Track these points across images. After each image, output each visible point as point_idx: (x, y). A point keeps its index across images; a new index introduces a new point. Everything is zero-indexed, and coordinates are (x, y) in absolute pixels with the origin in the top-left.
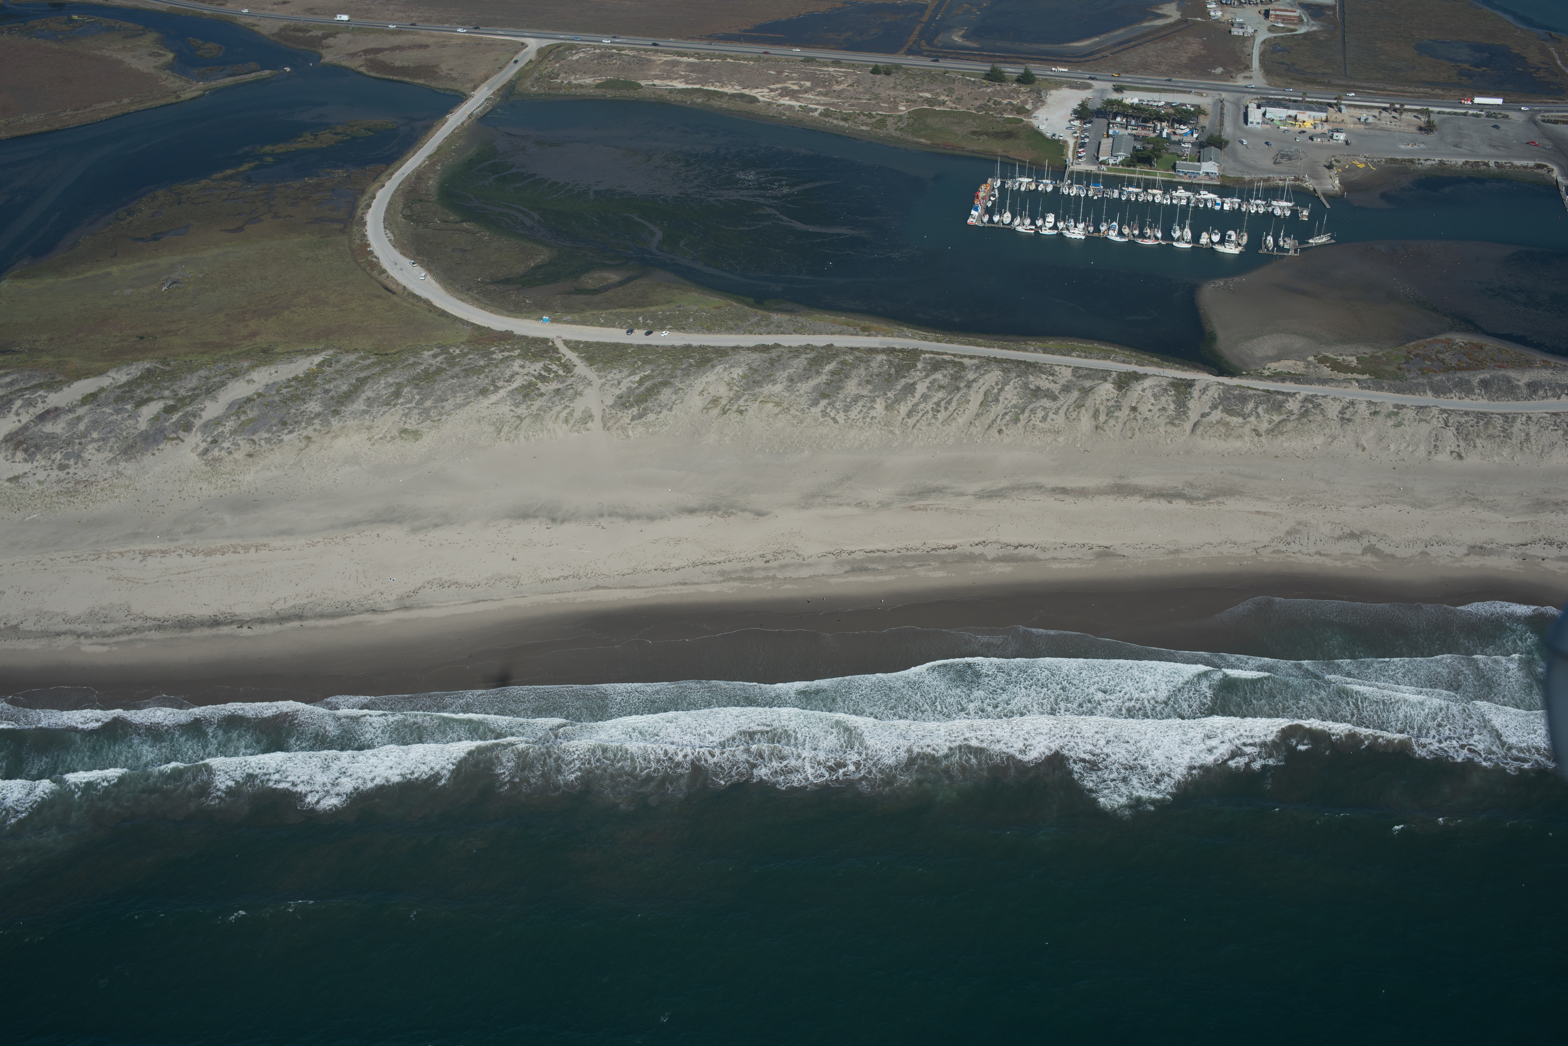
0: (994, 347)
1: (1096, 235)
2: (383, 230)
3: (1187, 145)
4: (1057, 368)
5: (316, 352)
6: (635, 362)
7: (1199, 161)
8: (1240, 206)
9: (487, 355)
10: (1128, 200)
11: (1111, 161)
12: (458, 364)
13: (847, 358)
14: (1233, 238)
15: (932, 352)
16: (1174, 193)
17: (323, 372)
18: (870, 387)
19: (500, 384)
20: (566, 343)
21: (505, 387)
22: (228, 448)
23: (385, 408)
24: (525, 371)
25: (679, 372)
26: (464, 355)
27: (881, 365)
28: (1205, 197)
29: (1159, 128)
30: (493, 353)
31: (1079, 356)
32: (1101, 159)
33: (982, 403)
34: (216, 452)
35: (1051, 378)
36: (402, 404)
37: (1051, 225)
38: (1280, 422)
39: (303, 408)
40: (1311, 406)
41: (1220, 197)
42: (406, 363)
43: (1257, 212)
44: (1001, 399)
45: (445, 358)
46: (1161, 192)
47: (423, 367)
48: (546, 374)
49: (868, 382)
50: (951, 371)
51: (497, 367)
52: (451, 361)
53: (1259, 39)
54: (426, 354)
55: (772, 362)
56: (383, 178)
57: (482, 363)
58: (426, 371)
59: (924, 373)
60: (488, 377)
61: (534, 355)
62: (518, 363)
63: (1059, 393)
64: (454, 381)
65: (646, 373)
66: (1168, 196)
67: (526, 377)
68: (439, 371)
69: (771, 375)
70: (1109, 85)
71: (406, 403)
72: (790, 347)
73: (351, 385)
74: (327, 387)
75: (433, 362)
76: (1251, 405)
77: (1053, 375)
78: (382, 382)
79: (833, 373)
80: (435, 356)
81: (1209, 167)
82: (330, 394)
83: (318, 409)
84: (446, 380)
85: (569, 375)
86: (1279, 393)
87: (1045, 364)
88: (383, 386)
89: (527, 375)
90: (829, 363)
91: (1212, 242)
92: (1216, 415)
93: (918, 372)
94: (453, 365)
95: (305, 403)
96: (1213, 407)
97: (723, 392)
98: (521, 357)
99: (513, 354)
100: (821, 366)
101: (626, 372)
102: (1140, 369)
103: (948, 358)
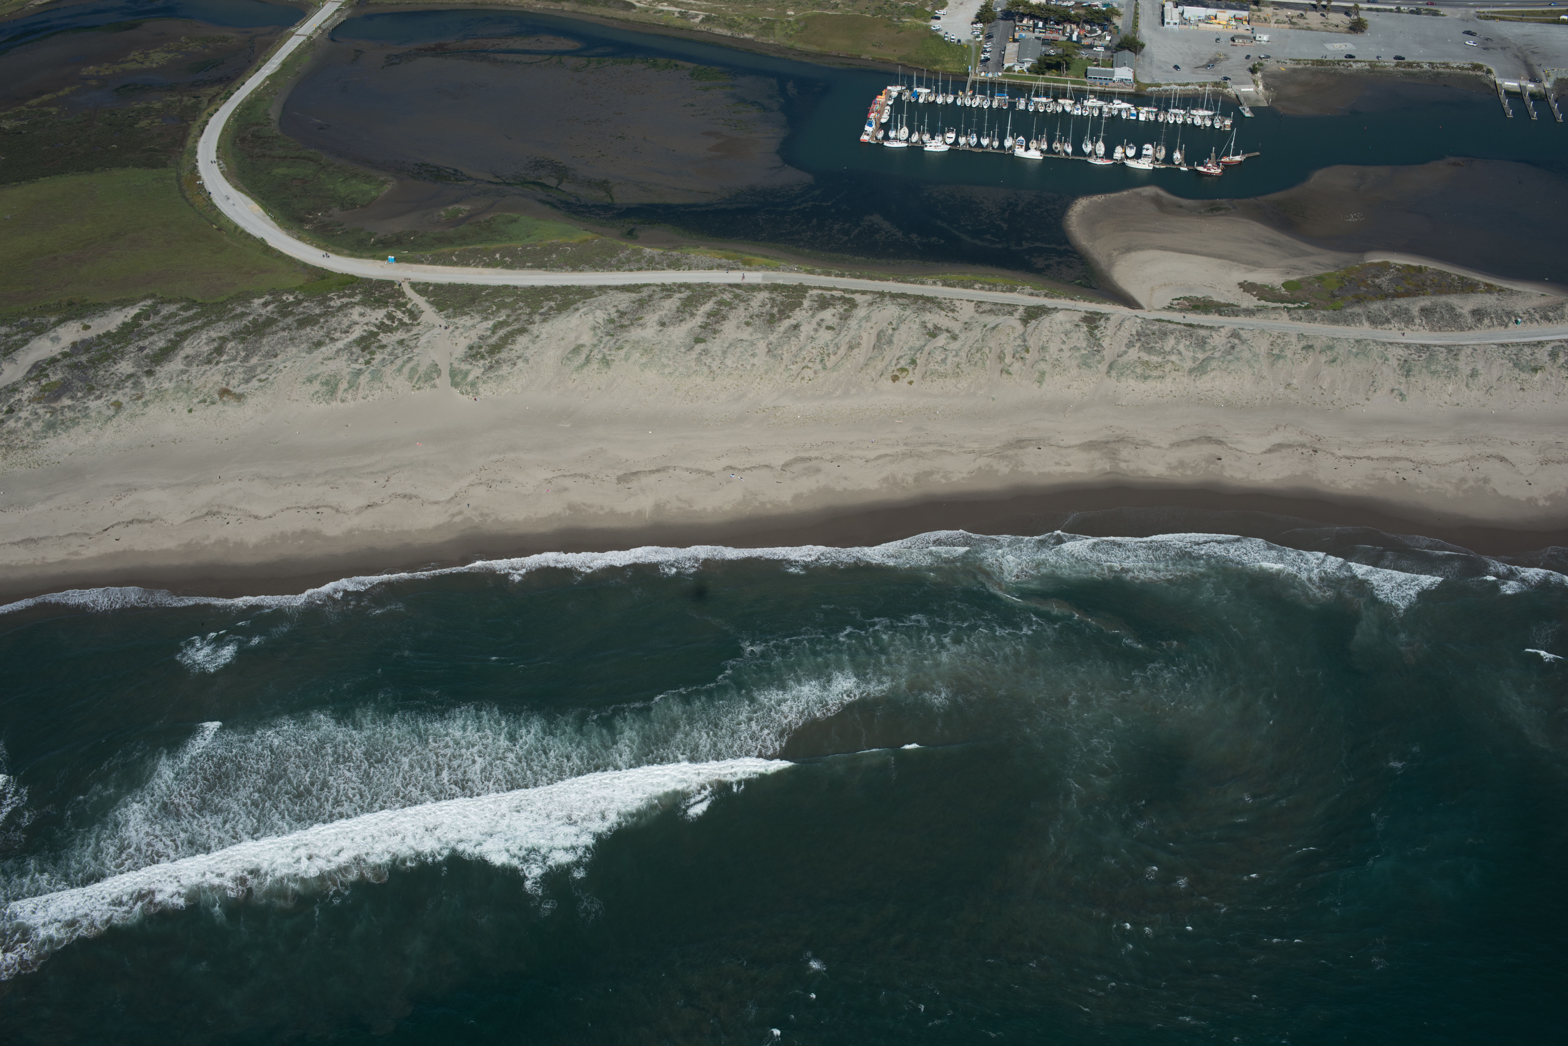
0: (888, 280)
1: (1001, 150)
2: (216, 160)
3: (1099, 49)
4: (957, 303)
5: (132, 302)
6: (490, 307)
7: (1112, 67)
8: (1157, 115)
9: (323, 301)
10: (1036, 112)
11: (1017, 68)
12: (291, 313)
13: (725, 297)
14: (1150, 152)
15: (820, 288)
16: (1085, 102)
17: (138, 325)
18: (750, 329)
19: (337, 335)
20: (414, 286)
21: (342, 339)
22: (26, 418)
23: (207, 367)
24: (366, 320)
25: (537, 318)
26: (298, 302)
27: (763, 305)
28: (1119, 106)
29: (1068, 30)
30: (331, 299)
31: (982, 289)
32: (1006, 65)
33: (874, 346)
34: (11, 424)
35: (950, 314)
36: (225, 362)
37: (952, 141)
38: (1203, 361)
39: (112, 370)
40: (1236, 341)
41: (1136, 106)
42: (233, 313)
43: (1175, 121)
44: (895, 340)
45: (276, 307)
46: (1072, 102)
47: (251, 318)
48: (388, 322)
49: (748, 324)
50: (840, 309)
51: (333, 317)
52: (284, 310)
54: (257, 302)
55: (642, 304)
56: (218, 102)
57: (317, 311)
58: (254, 322)
59: (810, 312)
60: (323, 327)
61: (377, 301)
62: (358, 309)
63: (960, 331)
64: (286, 334)
65: (501, 319)
66: (1078, 106)
67: (366, 327)
68: (270, 322)
69: (641, 318)
71: (230, 361)
72: (663, 285)
73: (170, 341)
74: (141, 344)
75: (263, 312)
76: (1171, 342)
77: (953, 311)
78: (204, 337)
79: (709, 315)
80: (265, 305)
81: (1123, 73)
82: (145, 352)
83: (130, 370)
84: (276, 332)
85: (415, 323)
86: (1202, 327)
87: (945, 299)
88: (205, 341)
89: (367, 324)
90: (705, 303)
91: (1127, 157)
92: (1134, 354)
93: (804, 312)
94: (285, 315)
95: (115, 363)
96: (1130, 345)
97: (587, 339)
98: (363, 303)
99: (353, 300)
100: (696, 306)
101: (478, 318)
102: (1049, 302)
103: (837, 294)
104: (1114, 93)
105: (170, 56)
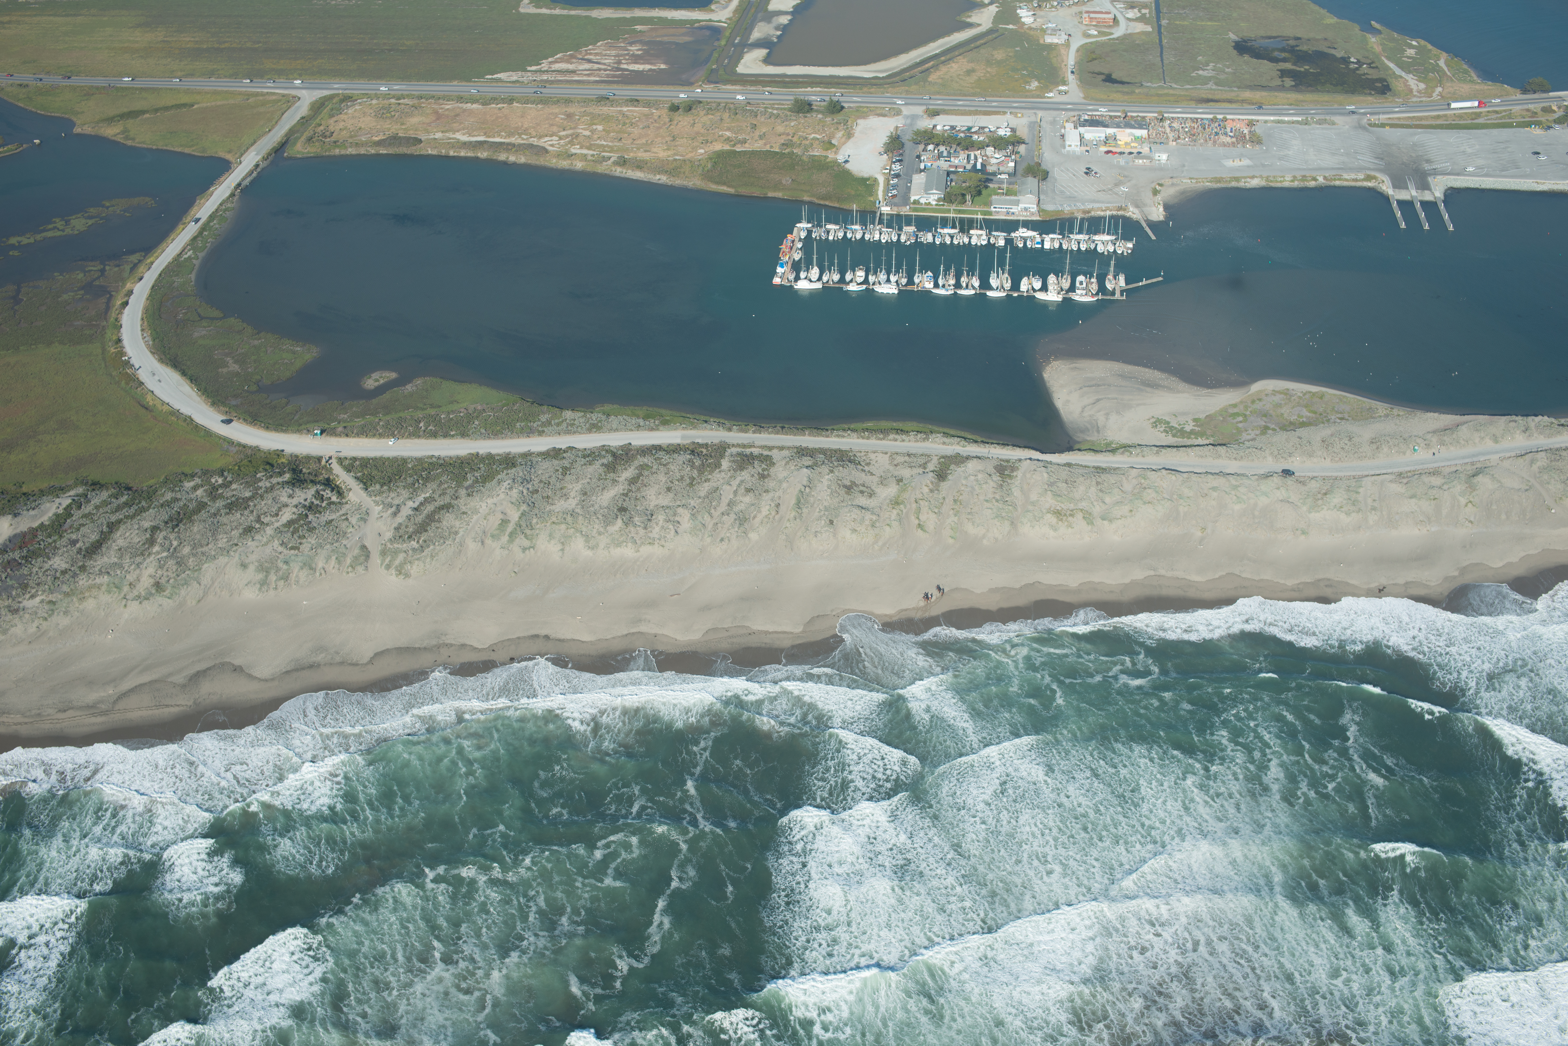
0: (806, 434)
1: (909, 288)
2: (140, 333)
3: (1003, 176)
4: (872, 456)
5: (62, 491)
6: (416, 482)
7: (1016, 195)
8: (1061, 242)
9: (252, 483)
10: (943, 244)
11: (924, 201)
12: (221, 496)
13: (646, 460)
14: (1056, 282)
15: (738, 445)
17: (70, 516)
18: (671, 495)
19: (267, 520)
20: (341, 461)
21: (272, 524)
23: (139, 559)
24: (295, 501)
25: (463, 492)
26: (226, 485)
27: (683, 468)
28: (1024, 235)
29: (972, 157)
30: (260, 480)
31: (896, 439)
32: (913, 198)
33: (793, 507)
35: (866, 469)
36: (157, 553)
37: (862, 279)
38: (1112, 505)
39: (47, 566)
40: (1144, 484)
41: (1040, 234)
42: (163, 499)
45: (205, 491)
47: (181, 504)
48: (317, 502)
49: (669, 489)
50: (758, 468)
51: (262, 499)
52: (213, 493)
53: (1075, 46)
54: (187, 485)
55: (564, 471)
56: (142, 268)
57: (247, 494)
58: (185, 508)
59: (730, 474)
60: (252, 512)
61: (303, 480)
62: (287, 491)
63: (876, 486)
64: (216, 520)
65: (428, 495)
67: (295, 510)
68: (200, 507)
69: (564, 488)
70: (919, 110)
71: (162, 551)
72: (585, 450)
73: (101, 532)
74: (73, 537)
75: (193, 496)
76: (1081, 487)
77: (869, 465)
78: (135, 527)
79: (631, 481)
80: (195, 488)
81: (1027, 201)
82: (78, 546)
83: (64, 566)
84: (206, 518)
85: (343, 501)
86: (1110, 469)
87: (860, 452)
88: (136, 531)
89: (296, 506)
90: (626, 469)
91: (1033, 289)
93: (723, 473)
94: (215, 499)
95: (49, 559)
96: (1042, 493)
97: (512, 513)
98: (291, 482)
99: (281, 480)
100: (618, 472)
101: (405, 493)
102: (963, 450)
103: (756, 451)
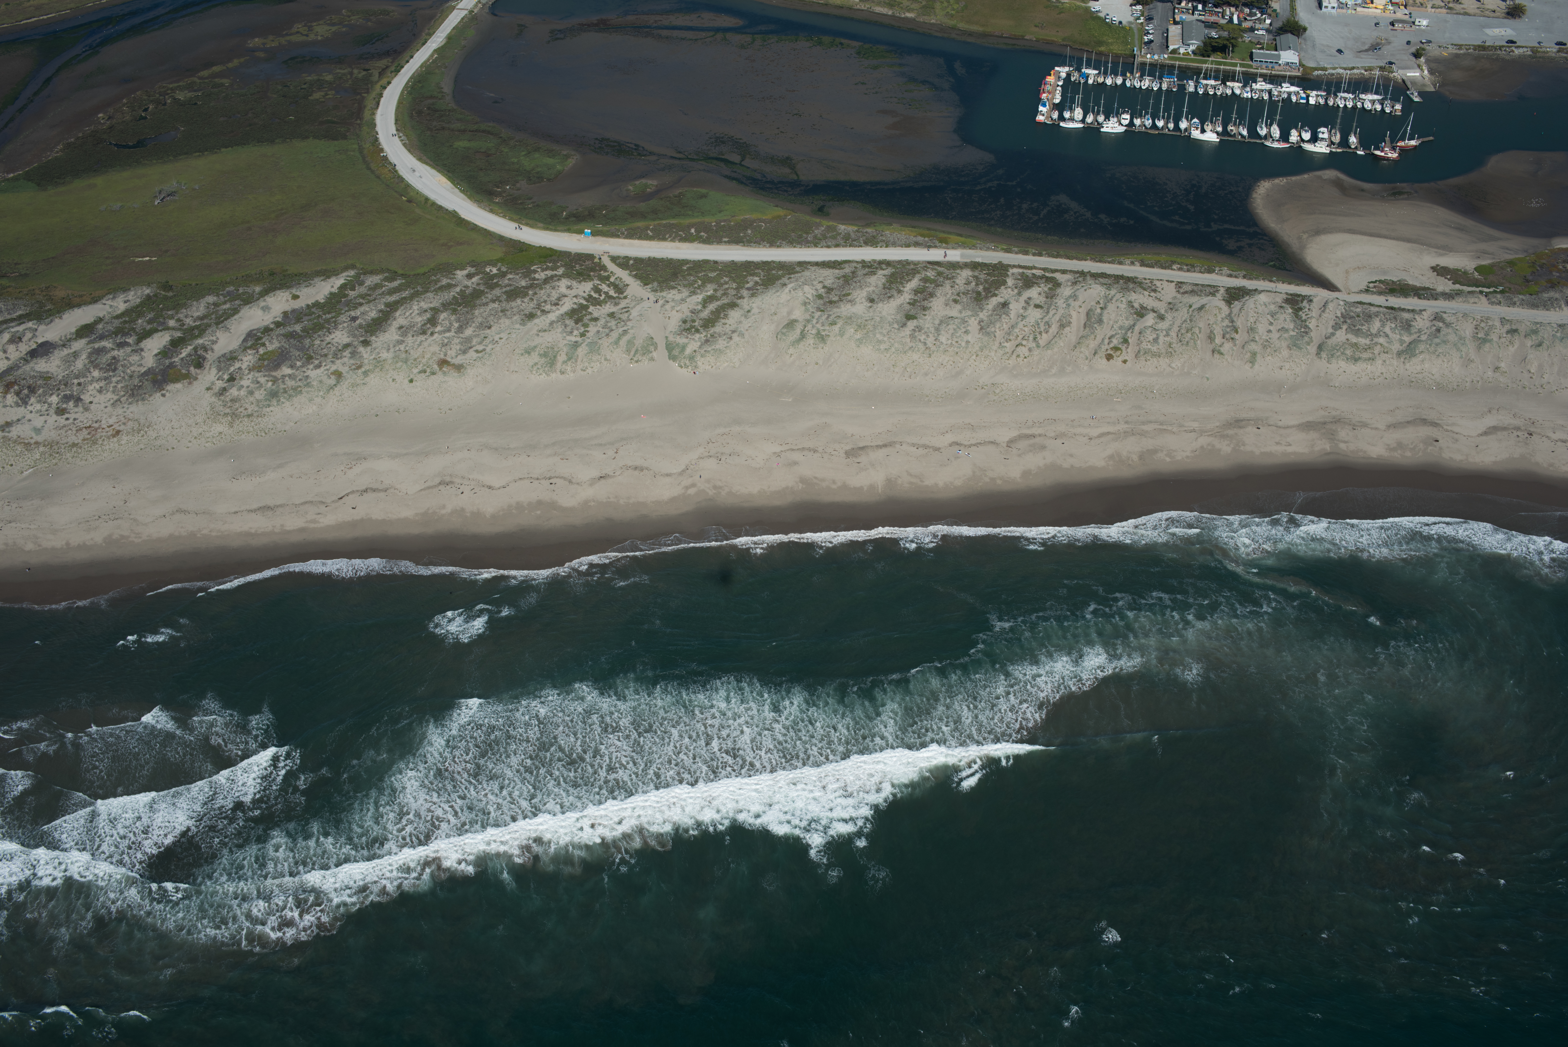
0: (1086, 260)
1: (1178, 132)
2: (396, 132)
3: (1261, 32)
4: (1158, 284)
5: (335, 273)
6: (695, 281)
7: (1276, 50)
8: (1326, 100)
9: (528, 274)
10: (1206, 94)
11: (1182, 51)
12: (497, 285)
13: (928, 274)
14: (1326, 136)
15: (1020, 267)
16: (1254, 84)
17: (346, 296)
18: (959, 307)
19: (548, 307)
20: (614, 259)
21: (554, 312)
22: (248, 387)
23: (422, 338)
24: (573, 292)
25: (745, 293)
26: (503, 275)
27: (968, 283)
28: (1287, 90)
29: (1228, 13)
30: (535, 272)
31: (1180, 269)
32: (1171, 48)
33: (1085, 324)
34: (234, 392)
35: (1152, 294)
36: (440, 333)
37: (1127, 122)
38: (1410, 343)
39: (328, 339)
40: (1441, 324)
41: (1304, 89)
42: (439, 285)
43: (1345, 105)
44: (1105, 319)
45: (481, 279)
46: (1241, 85)
47: (458, 289)
48: (595, 295)
49: (956, 301)
50: (1044, 287)
51: (541, 289)
52: (490, 282)
54: (460, 274)
55: (847, 280)
56: (389, 74)
57: (524, 284)
58: (462, 294)
59: (1016, 291)
60: (532, 300)
61: (580, 274)
62: (564, 283)
63: (1166, 311)
64: (496, 306)
65: (709, 294)
66: (1248, 89)
67: (575, 300)
68: (477, 294)
69: (849, 294)
71: (444, 332)
72: (863, 261)
73: (381, 311)
74: (353, 314)
75: (469, 283)
76: (1376, 325)
77: (1155, 291)
78: (415, 307)
79: (916, 292)
80: (469, 276)
81: (1288, 56)
82: (358, 322)
83: (346, 340)
84: (486, 304)
85: (621, 296)
86: (1403, 310)
87: (1145, 279)
88: (417, 312)
89: (576, 296)
90: (910, 280)
91: (1303, 140)
92: (1341, 336)
93: (1009, 290)
94: (492, 287)
95: (330, 333)
96: (1337, 327)
97: (798, 314)
98: (565, 276)
99: (555, 272)
100: (902, 283)
101: (685, 293)
102: (1249, 284)
103: (1038, 273)
104: (1284, 77)
105: (334, 29)
